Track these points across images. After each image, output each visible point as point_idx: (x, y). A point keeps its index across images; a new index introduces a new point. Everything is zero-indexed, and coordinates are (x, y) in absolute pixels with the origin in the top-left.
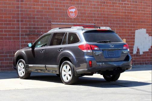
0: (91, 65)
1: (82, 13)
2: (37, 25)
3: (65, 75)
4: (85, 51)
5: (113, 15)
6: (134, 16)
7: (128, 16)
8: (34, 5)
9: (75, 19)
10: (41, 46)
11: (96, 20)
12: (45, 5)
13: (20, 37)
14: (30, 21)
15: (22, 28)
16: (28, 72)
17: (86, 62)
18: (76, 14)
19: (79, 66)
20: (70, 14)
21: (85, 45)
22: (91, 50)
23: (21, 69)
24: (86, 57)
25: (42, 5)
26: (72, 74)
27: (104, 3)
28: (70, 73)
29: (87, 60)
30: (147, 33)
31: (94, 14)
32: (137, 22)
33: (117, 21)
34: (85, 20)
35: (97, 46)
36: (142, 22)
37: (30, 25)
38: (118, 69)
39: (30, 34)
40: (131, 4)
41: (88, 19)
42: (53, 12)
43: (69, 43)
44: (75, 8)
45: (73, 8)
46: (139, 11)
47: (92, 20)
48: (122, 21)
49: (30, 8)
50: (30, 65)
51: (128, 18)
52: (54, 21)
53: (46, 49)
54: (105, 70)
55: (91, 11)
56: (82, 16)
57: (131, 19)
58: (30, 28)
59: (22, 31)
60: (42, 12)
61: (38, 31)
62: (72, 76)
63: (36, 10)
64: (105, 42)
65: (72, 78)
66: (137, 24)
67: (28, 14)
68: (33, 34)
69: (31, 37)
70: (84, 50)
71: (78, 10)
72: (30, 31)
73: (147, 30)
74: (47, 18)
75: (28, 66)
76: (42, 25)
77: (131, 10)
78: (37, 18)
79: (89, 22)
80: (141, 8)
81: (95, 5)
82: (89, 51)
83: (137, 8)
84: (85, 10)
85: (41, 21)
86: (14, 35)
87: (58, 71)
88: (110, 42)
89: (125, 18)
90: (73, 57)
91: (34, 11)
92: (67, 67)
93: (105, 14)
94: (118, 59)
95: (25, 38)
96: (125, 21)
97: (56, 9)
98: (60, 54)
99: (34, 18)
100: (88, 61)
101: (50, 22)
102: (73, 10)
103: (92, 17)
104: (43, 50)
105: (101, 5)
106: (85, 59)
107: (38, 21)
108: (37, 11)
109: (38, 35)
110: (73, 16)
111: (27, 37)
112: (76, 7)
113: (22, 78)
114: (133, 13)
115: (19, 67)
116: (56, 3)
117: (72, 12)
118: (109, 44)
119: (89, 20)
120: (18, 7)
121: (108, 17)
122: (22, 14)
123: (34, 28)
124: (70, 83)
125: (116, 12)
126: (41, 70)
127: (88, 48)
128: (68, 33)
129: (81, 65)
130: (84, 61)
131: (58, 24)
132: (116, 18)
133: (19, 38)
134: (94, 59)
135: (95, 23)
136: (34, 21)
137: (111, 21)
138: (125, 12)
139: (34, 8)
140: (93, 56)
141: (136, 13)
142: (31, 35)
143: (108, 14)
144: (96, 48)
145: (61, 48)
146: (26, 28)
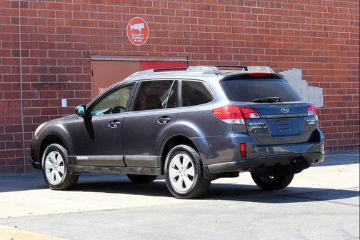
0: (243, 154)
1: (158, 34)
2: (60, 63)
3: (177, 178)
4: (229, 121)
5: (228, 36)
6: (273, 39)
7: (261, 38)
8: (52, 14)
9: (143, 48)
10: (105, 113)
11: (189, 50)
12: (76, 15)
13: (22, 91)
14: (43, 54)
15: (26, 70)
16: (74, 173)
17: (232, 147)
18: (145, 37)
19: (216, 156)
20: (133, 35)
21: (227, 108)
22: (243, 120)
23: (54, 166)
24: (232, 136)
25: (69, 15)
26: (196, 173)
27: (208, 8)
28: (192, 171)
29: (234, 142)
30: (304, 78)
31: (186, 35)
32: (280, 52)
33: (236, 51)
34: (167, 49)
35: (254, 110)
36: (292, 53)
37: (42, 62)
38: (299, 161)
39: (43, 84)
40: (267, 11)
41: (172, 47)
42: (94, 32)
43: (185, 105)
44: (142, 22)
45: (138, 22)
46: (286, 26)
47: (181, 50)
48: (249, 51)
49: (43, 22)
50: (79, 158)
51: (261, 45)
52: (97, 54)
53: (124, 119)
54: (273, 165)
55: (179, 28)
56: (159, 41)
57: (268, 45)
58: (44, 70)
59: (26, 78)
60: (69, 30)
61: (61, 78)
62: (195, 180)
63: (56, 27)
64: (270, 101)
65: (196, 184)
66: (281, 59)
67: (38, 38)
68: (50, 84)
69: (46, 91)
70: (225, 118)
71: (151, 26)
72: (43, 78)
73: (304, 72)
74: (82, 47)
75: (75, 159)
76: (70, 62)
77: (267, 25)
78: (60, 46)
79: (176, 56)
80: (291, 20)
81: (187, 14)
82: (238, 122)
83: (280, 20)
84: (164, 27)
85: (69, 54)
86: (8, 87)
87: (160, 169)
88: (279, 100)
89: (255, 45)
90: (198, 136)
91: (51, 30)
92: (181, 159)
93: (209, 36)
94: (296, 139)
95: (32, 95)
96: (255, 51)
97: (101, 24)
98: (166, 129)
99: (52, 46)
100: (237, 144)
101: (87, 55)
102: (140, 27)
103: (180, 42)
104: (116, 121)
105: (201, 14)
106: (230, 140)
107: (61, 54)
108: (59, 30)
109: (62, 88)
110: (138, 39)
111: (36, 91)
112: (146, 18)
113: (58, 187)
114: (273, 32)
115: (48, 162)
116: (101, 9)
117: (137, 31)
118: (278, 105)
119: (174, 49)
120: (15, 21)
121: (216, 43)
122: (24, 37)
123: (52, 70)
124: (191, 195)
125: (234, 30)
126: (111, 168)
127: (235, 114)
128: (180, 81)
129: (218, 152)
130: (227, 144)
131: (107, 59)
132: (235, 44)
133: (18, 95)
134: (250, 139)
135: (187, 57)
136: (52, 54)
137: (223, 51)
138: (255, 31)
139: (51, 22)
140: (247, 133)
141: (280, 32)
142: (46, 86)
143: (216, 36)
144: (252, 116)
145: (166, 117)
146: (35, 70)
